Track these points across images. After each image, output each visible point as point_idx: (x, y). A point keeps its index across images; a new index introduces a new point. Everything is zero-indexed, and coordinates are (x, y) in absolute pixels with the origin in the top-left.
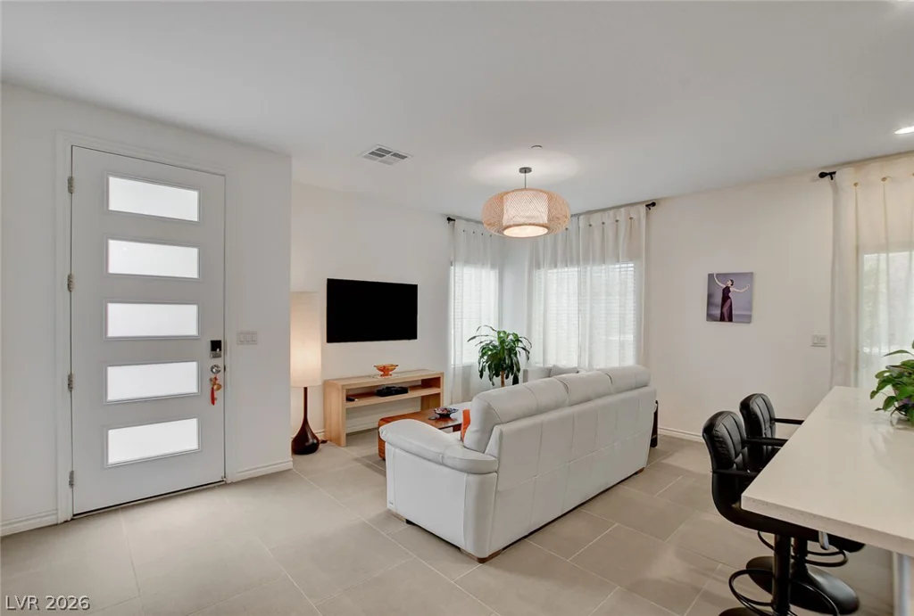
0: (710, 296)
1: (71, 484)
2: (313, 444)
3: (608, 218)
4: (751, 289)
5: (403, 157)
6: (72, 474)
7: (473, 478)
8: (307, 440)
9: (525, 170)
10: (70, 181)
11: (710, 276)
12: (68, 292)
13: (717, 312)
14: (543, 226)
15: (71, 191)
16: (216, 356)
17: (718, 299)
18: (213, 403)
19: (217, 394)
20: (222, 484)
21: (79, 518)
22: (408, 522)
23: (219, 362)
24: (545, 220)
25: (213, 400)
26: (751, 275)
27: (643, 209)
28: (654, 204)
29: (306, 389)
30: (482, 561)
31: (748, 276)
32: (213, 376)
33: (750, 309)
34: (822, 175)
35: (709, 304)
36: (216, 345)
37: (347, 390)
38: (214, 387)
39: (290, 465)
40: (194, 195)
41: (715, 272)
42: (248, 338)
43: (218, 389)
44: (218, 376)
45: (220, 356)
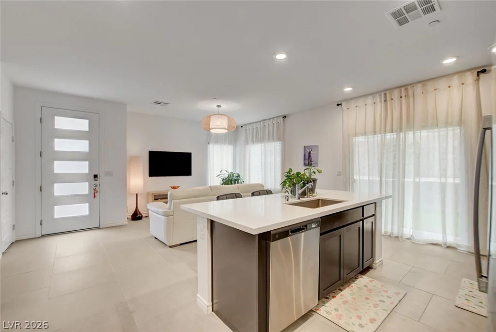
0: (305, 155)
1: (41, 224)
2: (140, 217)
3: (270, 123)
4: (318, 152)
5: (168, 104)
6: (41, 220)
7: (166, 217)
8: (137, 215)
9: (219, 106)
10: (41, 119)
11: (305, 147)
12: (40, 158)
13: (307, 162)
14: (225, 129)
15: (41, 122)
16: (95, 180)
17: (307, 157)
18: (95, 198)
19: (96, 194)
20: (99, 228)
21: (43, 236)
22: (155, 238)
23: (97, 183)
24: (226, 127)
25: (95, 197)
26: (317, 146)
27: (282, 118)
28: (285, 117)
29: (137, 194)
30: (170, 247)
31: (317, 147)
32: (94, 188)
33: (318, 161)
34: (338, 105)
35: (305, 159)
36: (96, 176)
37: (154, 195)
38: (95, 192)
39: (127, 223)
40: (87, 121)
41: (306, 145)
42: (109, 174)
43: (97, 192)
44: (96, 188)
45: (97, 180)
